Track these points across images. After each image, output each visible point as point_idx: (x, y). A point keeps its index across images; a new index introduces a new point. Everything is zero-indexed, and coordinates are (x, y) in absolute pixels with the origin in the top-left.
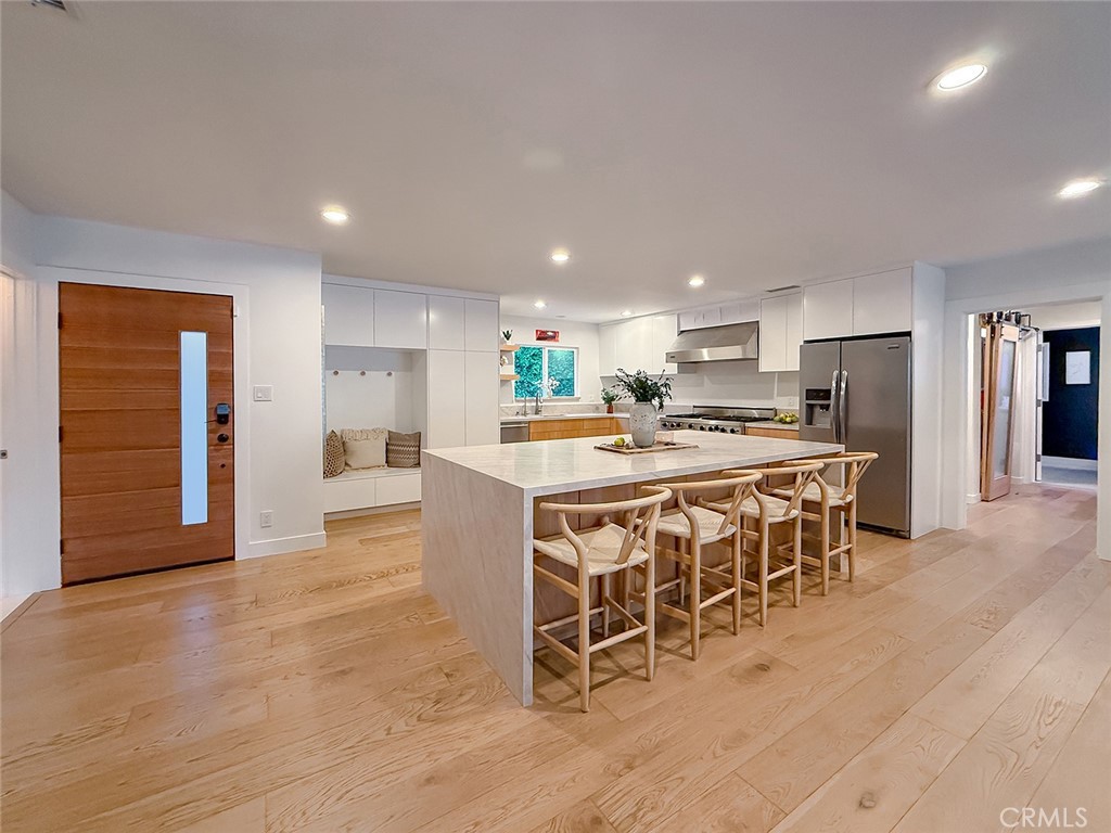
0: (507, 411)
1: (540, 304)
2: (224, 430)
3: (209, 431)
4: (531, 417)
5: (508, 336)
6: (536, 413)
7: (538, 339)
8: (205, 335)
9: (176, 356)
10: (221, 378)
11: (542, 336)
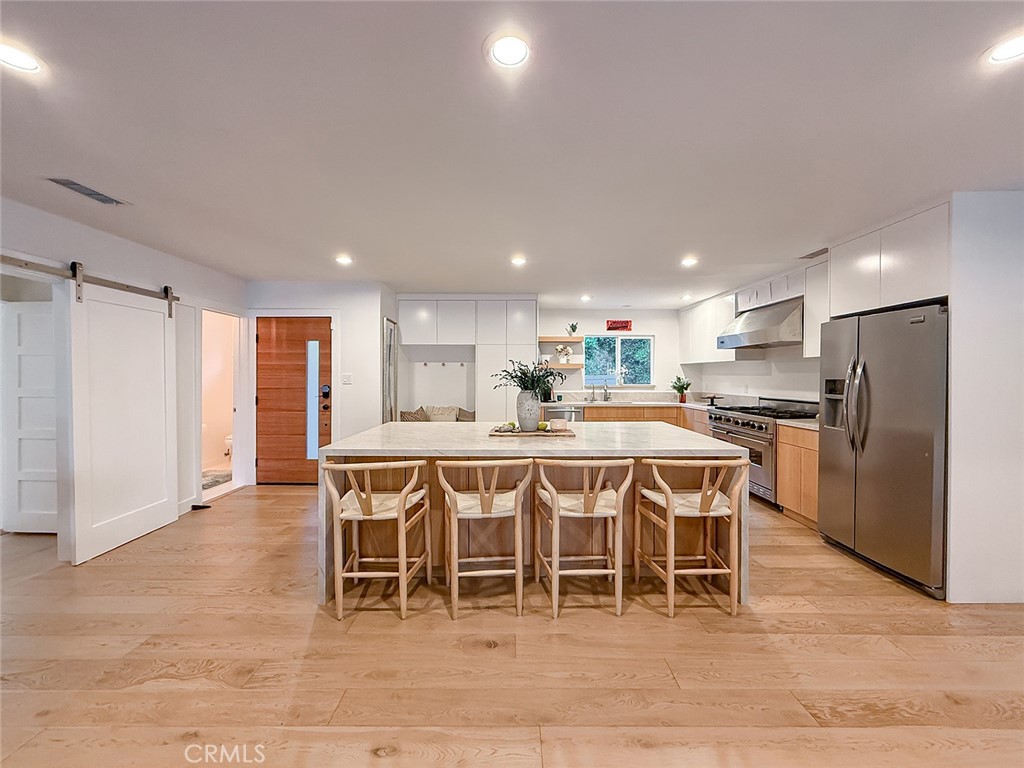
0: (576, 396)
1: (585, 298)
2: (326, 402)
3: (319, 403)
4: (600, 403)
5: (574, 328)
6: (606, 400)
7: (609, 329)
8: (317, 342)
9: (304, 356)
10: (325, 370)
11: (614, 325)
